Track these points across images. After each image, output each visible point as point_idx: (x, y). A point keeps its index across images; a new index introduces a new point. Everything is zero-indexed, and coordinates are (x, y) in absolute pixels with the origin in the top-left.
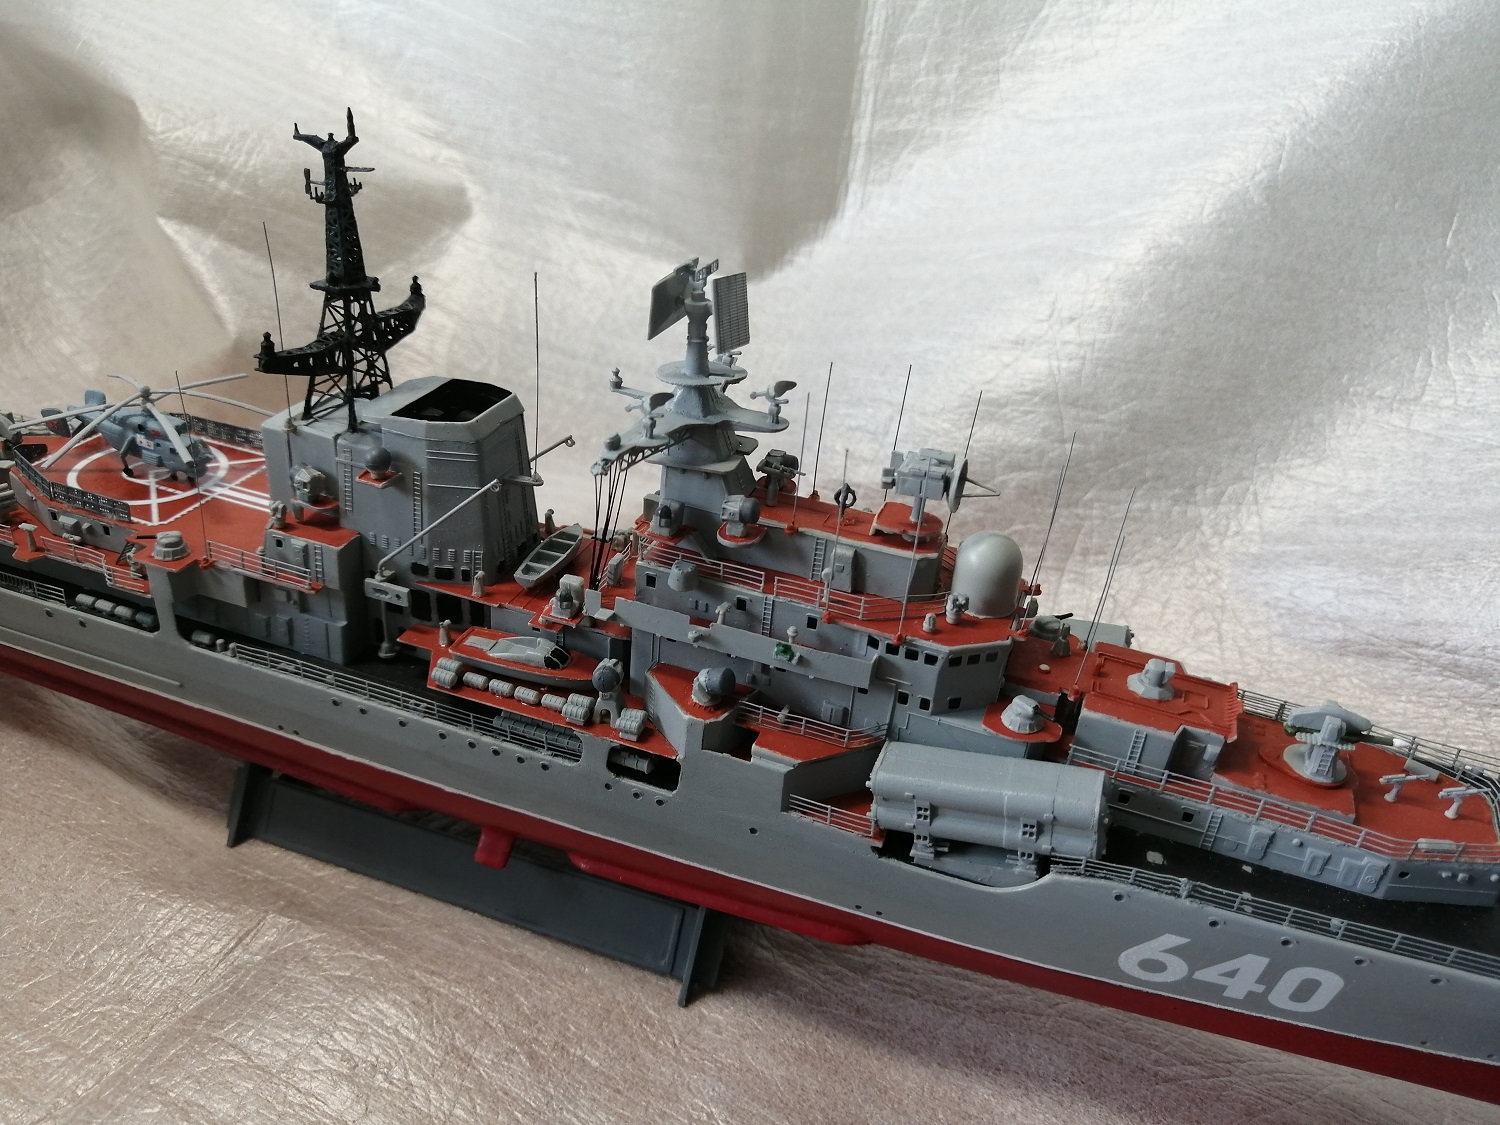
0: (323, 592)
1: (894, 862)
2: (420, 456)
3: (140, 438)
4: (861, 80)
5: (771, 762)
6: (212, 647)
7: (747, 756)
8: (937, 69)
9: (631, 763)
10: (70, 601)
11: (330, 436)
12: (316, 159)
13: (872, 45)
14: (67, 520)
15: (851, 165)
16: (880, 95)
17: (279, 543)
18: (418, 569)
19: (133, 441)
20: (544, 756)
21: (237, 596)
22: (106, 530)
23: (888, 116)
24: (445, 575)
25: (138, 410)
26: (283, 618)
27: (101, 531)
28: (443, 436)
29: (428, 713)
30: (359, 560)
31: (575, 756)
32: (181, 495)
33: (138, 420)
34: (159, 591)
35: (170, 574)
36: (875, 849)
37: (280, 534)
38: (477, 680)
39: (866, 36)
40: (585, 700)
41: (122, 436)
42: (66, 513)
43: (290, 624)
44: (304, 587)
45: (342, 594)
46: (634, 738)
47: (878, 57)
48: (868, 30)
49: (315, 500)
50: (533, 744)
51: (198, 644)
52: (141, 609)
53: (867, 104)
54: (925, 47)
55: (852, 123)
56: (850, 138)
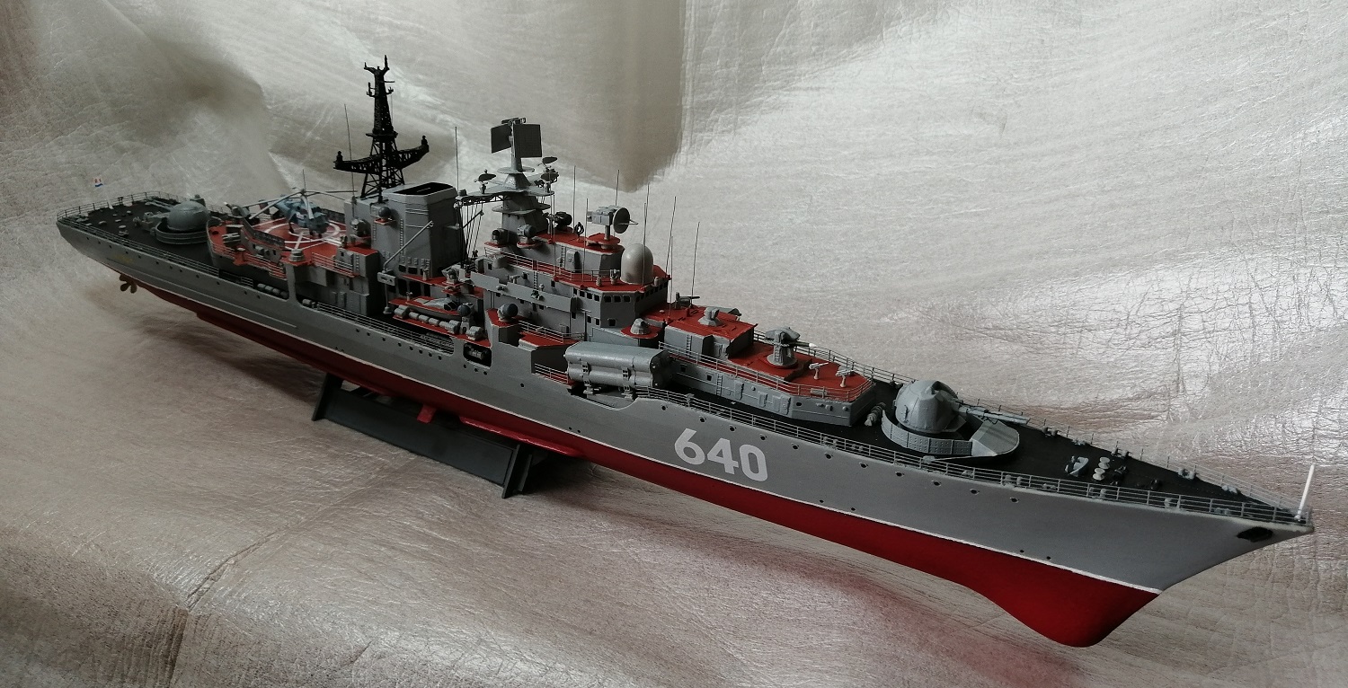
0: (358, 277)
1: (578, 398)
2: (402, 213)
3: (298, 214)
4: (685, 74)
5: (527, 347)
6: (310, 306)
7: (517, 344)
8: (727, 65)
9: (474, 354)
10: (255, 287)
11: (368, 204)
12: (371, 78)
13: (689, 54)
14: (259, 248)
15: (683, 122)
16: (696, 82)
17: (342, 254)
18: (402, 269)
19: (295, 215)
20: (439, 352)
21: (322, 280)
22: (274, 252)
23: (701, 93)
24: (413, 271)
25: (299, 200)
26: (342, 293)
27: (272, 253)
28: (412, 202)
29: (394, 334)
30: (375, 262)
31: (450, 351)
32: (312, 241)
33: (297, 205)
34: (290, 277)
35: (294, 267)
36: (569, 390)
37: (343, 250)
38: (413, 315)
39: (684, 49)
40: (456, 323)
41: (289, 212)
42: (259, 245)
43: (345, 296)
44: (350, 275)
45: (367, 279)
46: (474, 339)
47: (693, 61)
48: (685, 46)
49: (360, 234)
50: (436, 347)
51: (305, 305)
52: (282, 289)
53: (689, 87)
54: (718, 53)
55: (681, 98)
56: (681, 106)
